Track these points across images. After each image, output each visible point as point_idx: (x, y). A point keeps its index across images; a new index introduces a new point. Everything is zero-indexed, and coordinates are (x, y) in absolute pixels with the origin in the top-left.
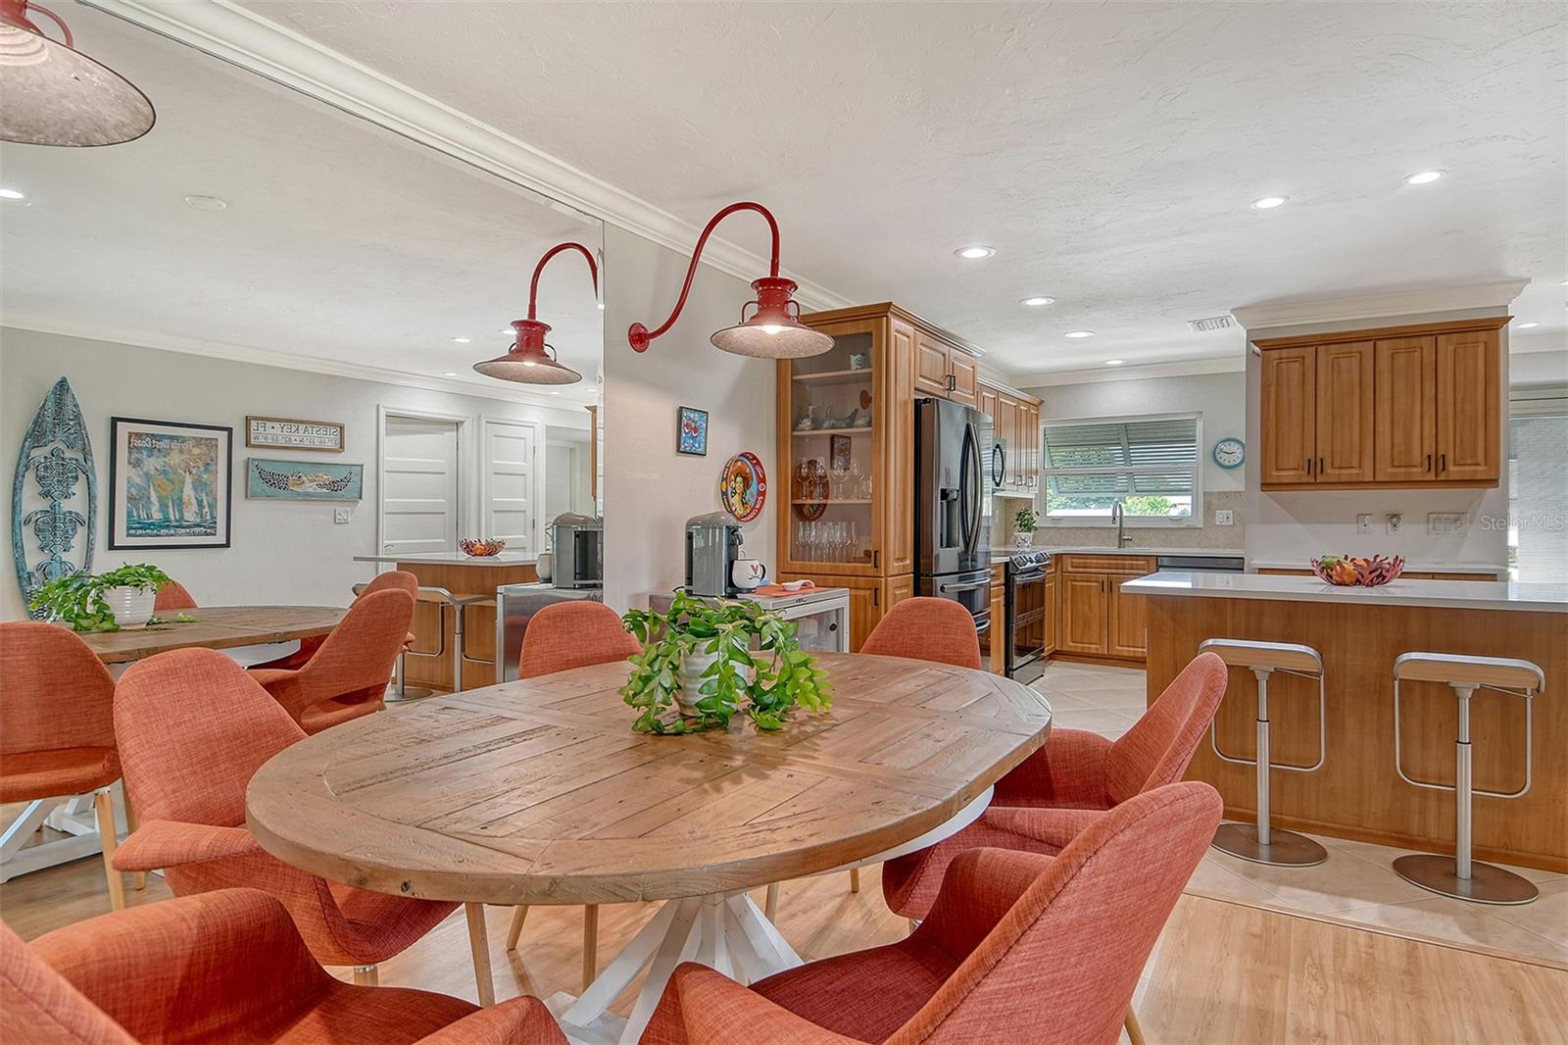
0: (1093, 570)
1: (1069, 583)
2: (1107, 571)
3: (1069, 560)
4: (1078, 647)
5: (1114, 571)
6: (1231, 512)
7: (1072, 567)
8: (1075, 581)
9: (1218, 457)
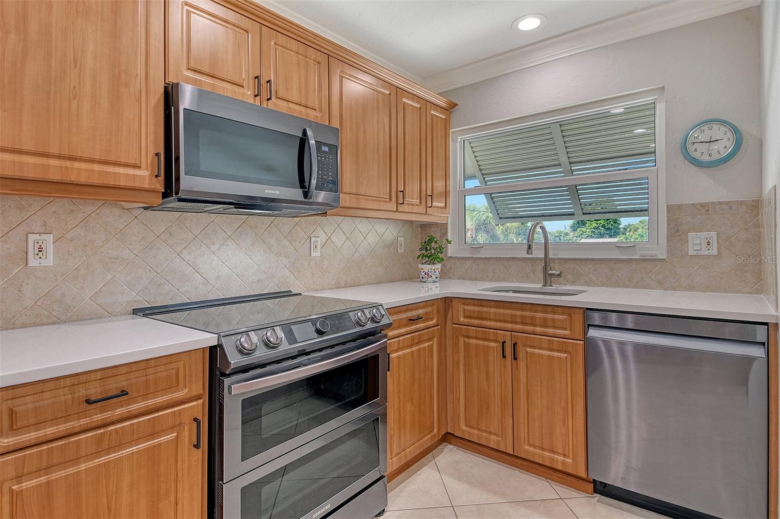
0: (493, 324)
1: (461, 340)
2: (509, 326)
3: (461, 307)
4: (475, 435)
5: (519, 327)
6: (714, 234)
7: (465, 317)
8: (469, 337)
9: (691, 149)
